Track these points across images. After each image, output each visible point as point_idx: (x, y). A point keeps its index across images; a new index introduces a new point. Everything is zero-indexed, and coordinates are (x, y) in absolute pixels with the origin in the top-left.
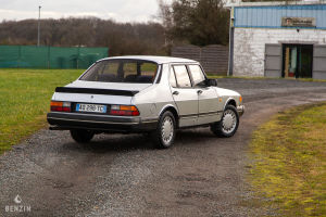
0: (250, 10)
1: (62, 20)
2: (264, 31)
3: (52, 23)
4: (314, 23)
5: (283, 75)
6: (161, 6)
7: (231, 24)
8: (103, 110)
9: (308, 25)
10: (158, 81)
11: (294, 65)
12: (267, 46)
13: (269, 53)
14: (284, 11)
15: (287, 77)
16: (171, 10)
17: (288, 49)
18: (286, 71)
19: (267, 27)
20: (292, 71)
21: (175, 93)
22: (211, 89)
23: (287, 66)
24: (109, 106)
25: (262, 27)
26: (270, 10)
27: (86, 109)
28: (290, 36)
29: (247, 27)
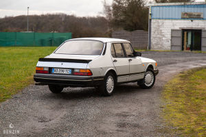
0: (161, 8)
1: (42, 15)
2: (170, 21)
3: (36, 17)
4: (202, 16)
5: (183, 49)
6: (105, 6)
7: (150, 17)
8: (69, 72)
9: (198, 17)
10: (104, 54)
11: (190, 43)
12: (172, 31)
13: (173, 35)
14: (183, 8)
15: (185, 50)
16: (111, 8)
17: (185, 33)
18: (185, 47)
19: (172, 19)
20: (189, 46)
21: (115, 61)
22: (138, 58)
23: (185, 43)
24: (73, 69)
25: (169, 19)
26: (174, 8)
27: (58, 71)
28: (187, 24)
29: (159, 19)
